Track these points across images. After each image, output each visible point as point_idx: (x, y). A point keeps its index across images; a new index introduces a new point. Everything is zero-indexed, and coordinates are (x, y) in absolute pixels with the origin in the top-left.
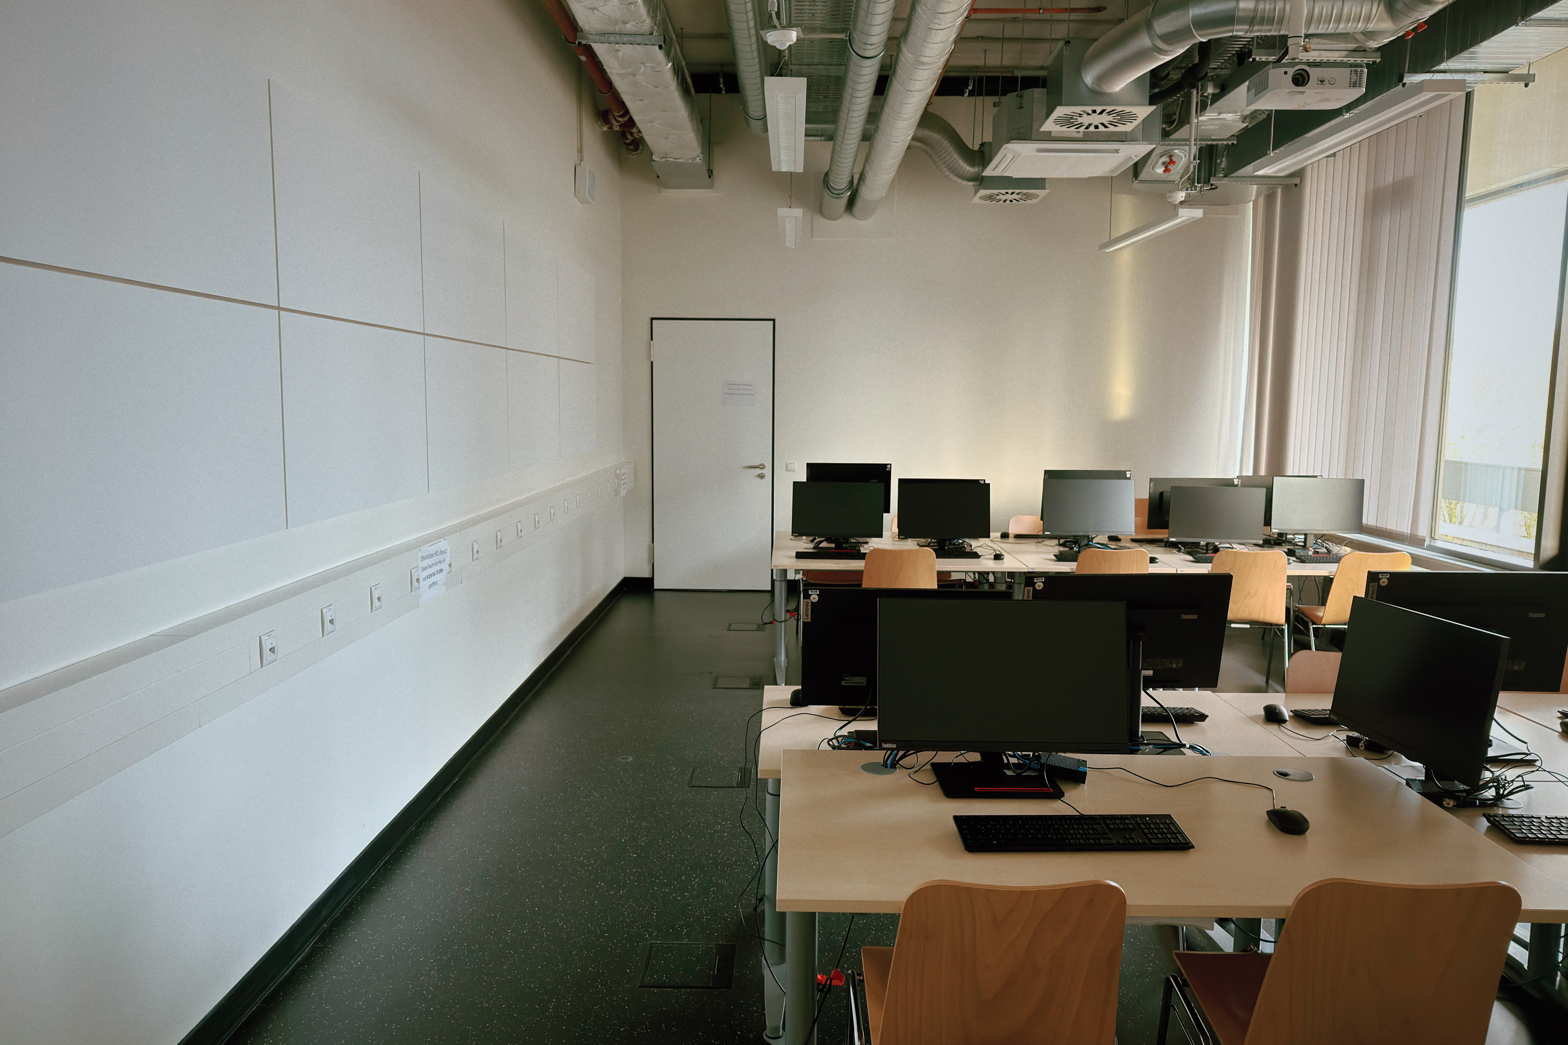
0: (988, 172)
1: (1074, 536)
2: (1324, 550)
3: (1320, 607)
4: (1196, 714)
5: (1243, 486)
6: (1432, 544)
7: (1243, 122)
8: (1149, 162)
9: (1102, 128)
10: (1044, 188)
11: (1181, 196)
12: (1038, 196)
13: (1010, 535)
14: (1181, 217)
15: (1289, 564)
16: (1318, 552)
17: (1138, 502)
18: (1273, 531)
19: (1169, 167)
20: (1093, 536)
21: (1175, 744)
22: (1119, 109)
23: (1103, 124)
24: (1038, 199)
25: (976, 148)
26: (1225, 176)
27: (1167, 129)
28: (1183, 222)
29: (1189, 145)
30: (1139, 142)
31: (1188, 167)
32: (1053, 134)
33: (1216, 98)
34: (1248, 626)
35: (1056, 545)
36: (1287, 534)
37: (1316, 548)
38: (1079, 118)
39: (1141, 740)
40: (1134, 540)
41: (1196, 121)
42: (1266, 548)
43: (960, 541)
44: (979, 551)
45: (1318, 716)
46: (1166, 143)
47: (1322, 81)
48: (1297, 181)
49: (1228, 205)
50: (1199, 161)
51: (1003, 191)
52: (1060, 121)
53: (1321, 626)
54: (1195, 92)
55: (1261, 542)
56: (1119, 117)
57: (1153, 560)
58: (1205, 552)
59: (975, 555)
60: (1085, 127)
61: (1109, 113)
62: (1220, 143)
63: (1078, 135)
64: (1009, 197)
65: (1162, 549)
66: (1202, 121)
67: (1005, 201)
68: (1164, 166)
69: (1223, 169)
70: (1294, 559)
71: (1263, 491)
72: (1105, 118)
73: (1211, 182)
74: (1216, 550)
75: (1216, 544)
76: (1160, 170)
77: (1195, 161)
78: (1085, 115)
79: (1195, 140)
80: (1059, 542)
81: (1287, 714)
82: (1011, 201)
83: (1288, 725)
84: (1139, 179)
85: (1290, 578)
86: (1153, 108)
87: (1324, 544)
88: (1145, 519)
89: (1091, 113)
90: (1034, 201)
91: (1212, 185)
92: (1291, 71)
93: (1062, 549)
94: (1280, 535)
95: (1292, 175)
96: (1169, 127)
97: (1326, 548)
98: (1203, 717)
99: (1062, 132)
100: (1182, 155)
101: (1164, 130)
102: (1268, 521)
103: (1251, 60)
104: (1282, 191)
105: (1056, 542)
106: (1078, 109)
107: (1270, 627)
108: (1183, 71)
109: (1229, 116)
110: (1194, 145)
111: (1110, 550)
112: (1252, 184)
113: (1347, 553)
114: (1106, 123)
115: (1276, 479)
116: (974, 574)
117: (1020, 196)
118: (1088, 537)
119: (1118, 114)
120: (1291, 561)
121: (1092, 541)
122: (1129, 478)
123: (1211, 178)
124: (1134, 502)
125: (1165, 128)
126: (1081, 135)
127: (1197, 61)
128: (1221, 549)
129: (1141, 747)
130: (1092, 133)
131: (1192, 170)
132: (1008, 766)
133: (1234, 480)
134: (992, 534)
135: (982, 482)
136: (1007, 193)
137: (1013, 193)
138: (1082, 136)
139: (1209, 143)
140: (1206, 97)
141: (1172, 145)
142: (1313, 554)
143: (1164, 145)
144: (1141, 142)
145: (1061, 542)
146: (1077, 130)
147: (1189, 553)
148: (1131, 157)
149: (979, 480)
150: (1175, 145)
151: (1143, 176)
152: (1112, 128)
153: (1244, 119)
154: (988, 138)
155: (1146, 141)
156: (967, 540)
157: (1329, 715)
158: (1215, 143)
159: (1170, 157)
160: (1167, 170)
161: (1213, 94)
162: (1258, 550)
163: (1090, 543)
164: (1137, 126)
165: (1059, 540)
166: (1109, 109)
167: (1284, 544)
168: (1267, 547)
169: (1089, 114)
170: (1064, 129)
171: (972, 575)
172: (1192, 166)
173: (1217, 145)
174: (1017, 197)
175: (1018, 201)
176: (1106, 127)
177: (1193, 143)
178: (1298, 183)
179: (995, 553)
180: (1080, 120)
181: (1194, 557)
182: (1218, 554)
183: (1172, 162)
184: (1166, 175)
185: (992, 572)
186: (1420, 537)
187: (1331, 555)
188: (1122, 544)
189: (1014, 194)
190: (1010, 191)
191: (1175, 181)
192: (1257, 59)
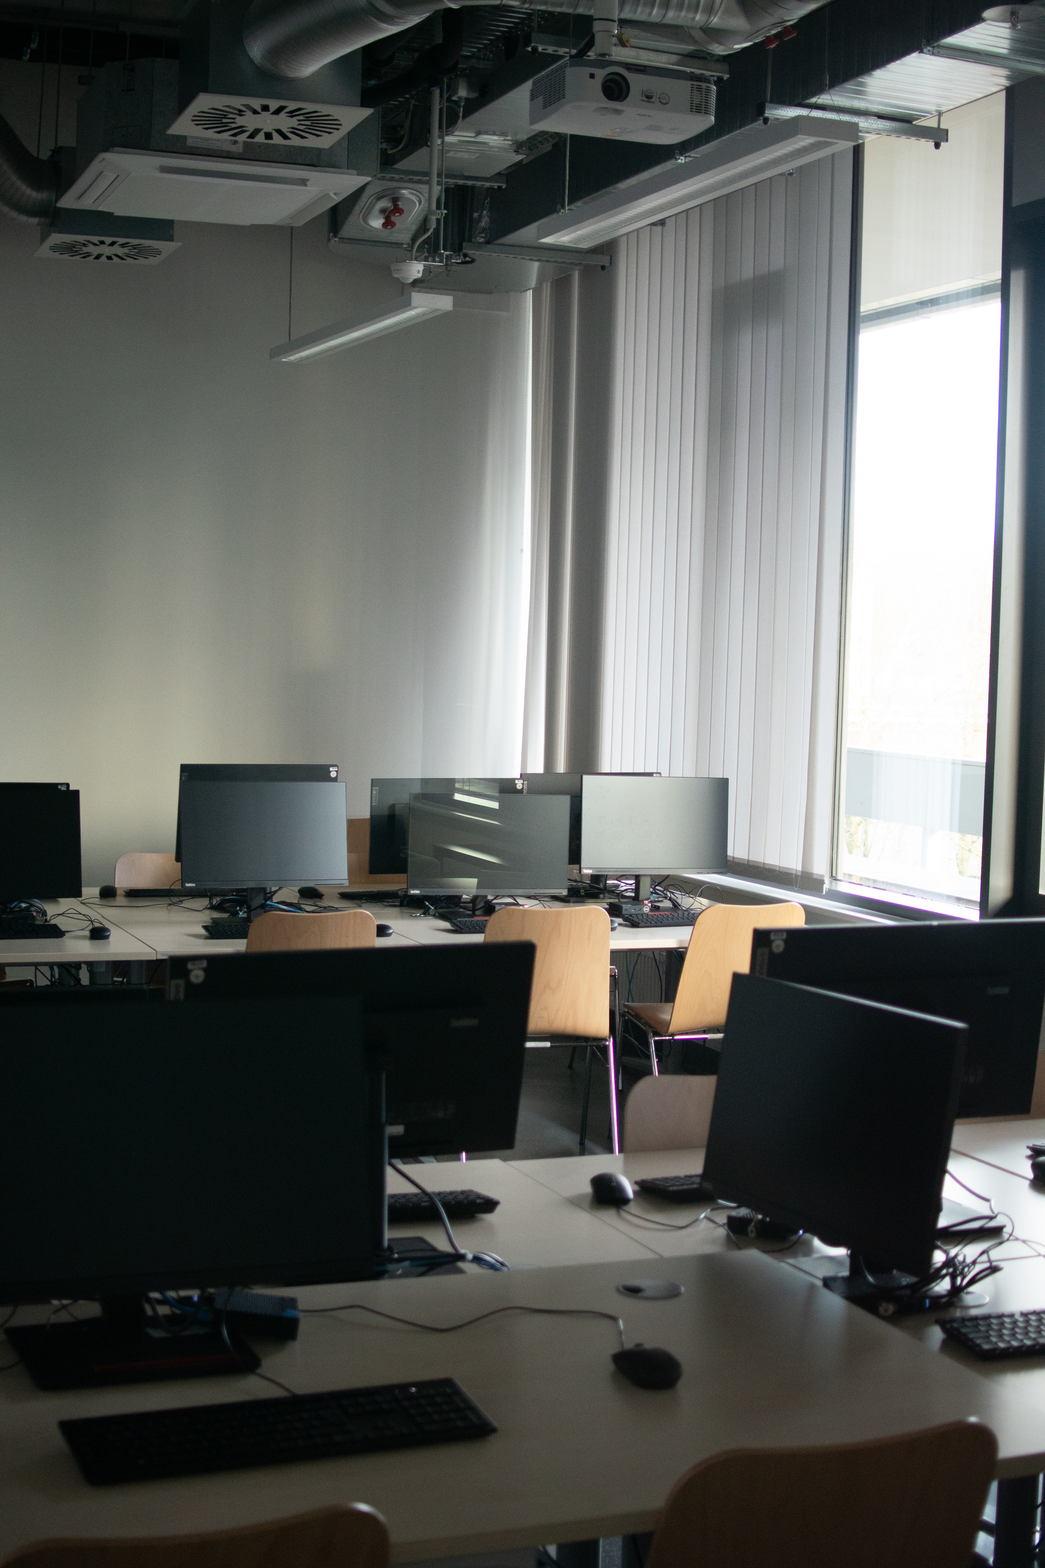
0: (68, 202)
1: (238, 891)
2: (667, 904)
3: (663, 1004)
4: (479, 1201)
5: (531, 791)
6: (833, 888)
7: (517, 152)
8: (357, 208)
9: (277, 139)
10: (171, 239)
11: (416, 269)
12: (160, 253)
13: (119, 892)
14: (415, 308)
15: (613, 929)
16: (659, 907)
17: (352, 824)
18: (586, 871)
19: (393, 218)
20: (274, 889)
21: (447, 1255)
22: (309, 107)
23: (279, 132)
24: (159, 259)
25: (45, 155)
26: (488, 242)
27: (390, 152)
28: (417, 316)
29: (428, 183)
30: (341, 170)
31: (425, 220)
32: (190, 142)
33: (472, 107)
34: (548, 1044)
35: (206, 908)
36: (606, 877)
37: (656, 902)
38: (237, 117)
39: (388, 1253)
40: (345, 896)
41: (439, 142)
42: (572, 904)
43: (24, 905)
44: (62, 923)
45: (680, 1188)
46: (388, 176)
47: (649, 97)
48: (604, 260)
49: (491, 293)
50: (445, 212)
51: (95, 239)
52: (201, 120)
53: (667, 1038)
54: (437, 92)
55: (565, 892)
56: (308, 123)
57: (382, 931)
58: (470, 913)
59: (55, 932)
60: (247, 134)
61: (292, 114)
62: (479, 184)
63: (233, 148)
64: (106, 250)
65: (395, 911)
66: (451, 144)
67: (98, 257)
68: (382, 216)
69: (484, 230)
70: (620, 920)
71: (566, 800)
72: (285, 122)
73: (464, 251)
74: (490, 909)
75: (490, 898)
76: (377, 223)
77: (439, 212)
78: (249, 114)
79: (439, 175)
80: (211, 903)
81: (629, 1189)
82: (109, 258)
83: (632, 1207)
84: (339, 236)
85: (617, 956)
86: (367, 112)
87: (668, 894)
88: (365, 855)
89: (259, 109)
90: (152, 261)
91: (465, 256)
92: (601, 74)
93: (216, 915)
94: (596, 878)
95: (596, 250)
96: (392, 149)
97: (670, 899)
98: (490, 1205)
99: (207, 139)
100: (413, 198)
101: (384, 152)
102: (575, 856)
103: (529, 49)
104: (580, 276)
105: (205, 902)
106: (237, 102)
107: (584, 1044)
108: (416, 55)
109: (493, 140)
110: (438, 184)
111: (306, 914)
112: (532, 260)
113: (704, 908)
114: (285, 130)
115: (586, 779)
116: (52, 969)
117: (126, 250)
118: (264, 889)
119: (308, 116)
120: (616, 925)
121: (270, 898)
122: (335, 780)
123: (464, 244)
124: (345, 822)
125: (386, 149)
126: (238, 149)
127: (439, 40)
128: (497, 907)
129: (390, 1267)
130: (260, 145)
131: (433, 225)
132: (155, 1321)
133: (517, 782)
134: (85, 890)
135: (64, 788)
136: (102, 243)
137: (112, 244)
138: (241, 150)
139: (461, 182)
140: (456, 103)
141: (397, 181)
142: (651, 910)
143: (383, 179)
144: (346, 171)
145: (214, 902)
146: (233, 138)
147: (443, 917)
148: (328, 195)
149: (57, 784)
150: (401, 180)
151: (349, 229)
152: (295, 141)
153: (518, 148)
154: (68, 139)
155: (352, 169)
156: (38, 903)
157: (700, 1183)
158: (470, 183)
159: (395, 200)
160: (388, 224)
161: (467, 99)
162: (558, 908)
163: (268, 902)
164: (339, 142)
165: (211, 899)
166: (292, 106)
167: (601, 896)
168: (574, 902)
169: (255, 112)
170: (210, 134)
171: (46, 970)
172: (433, 219)
173: (473, 187)
174: (121, 251)
175: (122, 259)
176: (285, 137)
177: (435, 179)
178: (607, 265)
179: (91, 927)
180: (240, 121)
181: (453, 924)
182: (495, 916)
183: (397, 210)
184: (387, 231)
185: (86, 963)
186: (815, 877)
187: (680, 912)
188: (325, 903)
189: (116, 246)
190: (108, 240)
191: (402, 244)
192: (540, 49)
